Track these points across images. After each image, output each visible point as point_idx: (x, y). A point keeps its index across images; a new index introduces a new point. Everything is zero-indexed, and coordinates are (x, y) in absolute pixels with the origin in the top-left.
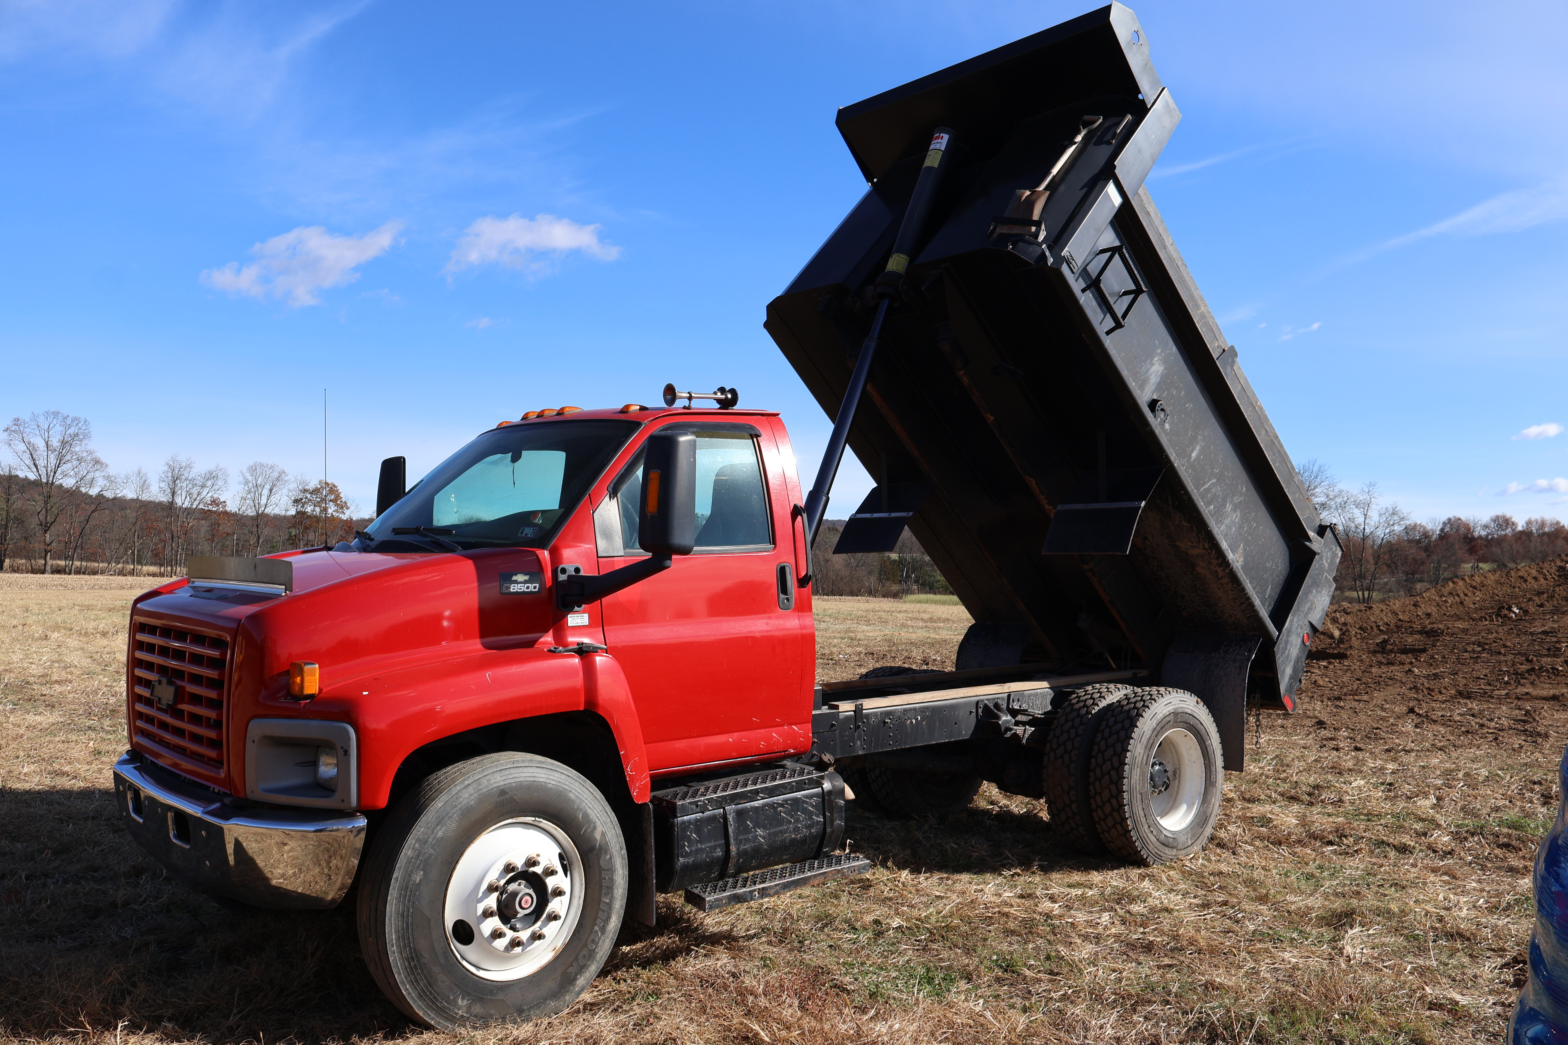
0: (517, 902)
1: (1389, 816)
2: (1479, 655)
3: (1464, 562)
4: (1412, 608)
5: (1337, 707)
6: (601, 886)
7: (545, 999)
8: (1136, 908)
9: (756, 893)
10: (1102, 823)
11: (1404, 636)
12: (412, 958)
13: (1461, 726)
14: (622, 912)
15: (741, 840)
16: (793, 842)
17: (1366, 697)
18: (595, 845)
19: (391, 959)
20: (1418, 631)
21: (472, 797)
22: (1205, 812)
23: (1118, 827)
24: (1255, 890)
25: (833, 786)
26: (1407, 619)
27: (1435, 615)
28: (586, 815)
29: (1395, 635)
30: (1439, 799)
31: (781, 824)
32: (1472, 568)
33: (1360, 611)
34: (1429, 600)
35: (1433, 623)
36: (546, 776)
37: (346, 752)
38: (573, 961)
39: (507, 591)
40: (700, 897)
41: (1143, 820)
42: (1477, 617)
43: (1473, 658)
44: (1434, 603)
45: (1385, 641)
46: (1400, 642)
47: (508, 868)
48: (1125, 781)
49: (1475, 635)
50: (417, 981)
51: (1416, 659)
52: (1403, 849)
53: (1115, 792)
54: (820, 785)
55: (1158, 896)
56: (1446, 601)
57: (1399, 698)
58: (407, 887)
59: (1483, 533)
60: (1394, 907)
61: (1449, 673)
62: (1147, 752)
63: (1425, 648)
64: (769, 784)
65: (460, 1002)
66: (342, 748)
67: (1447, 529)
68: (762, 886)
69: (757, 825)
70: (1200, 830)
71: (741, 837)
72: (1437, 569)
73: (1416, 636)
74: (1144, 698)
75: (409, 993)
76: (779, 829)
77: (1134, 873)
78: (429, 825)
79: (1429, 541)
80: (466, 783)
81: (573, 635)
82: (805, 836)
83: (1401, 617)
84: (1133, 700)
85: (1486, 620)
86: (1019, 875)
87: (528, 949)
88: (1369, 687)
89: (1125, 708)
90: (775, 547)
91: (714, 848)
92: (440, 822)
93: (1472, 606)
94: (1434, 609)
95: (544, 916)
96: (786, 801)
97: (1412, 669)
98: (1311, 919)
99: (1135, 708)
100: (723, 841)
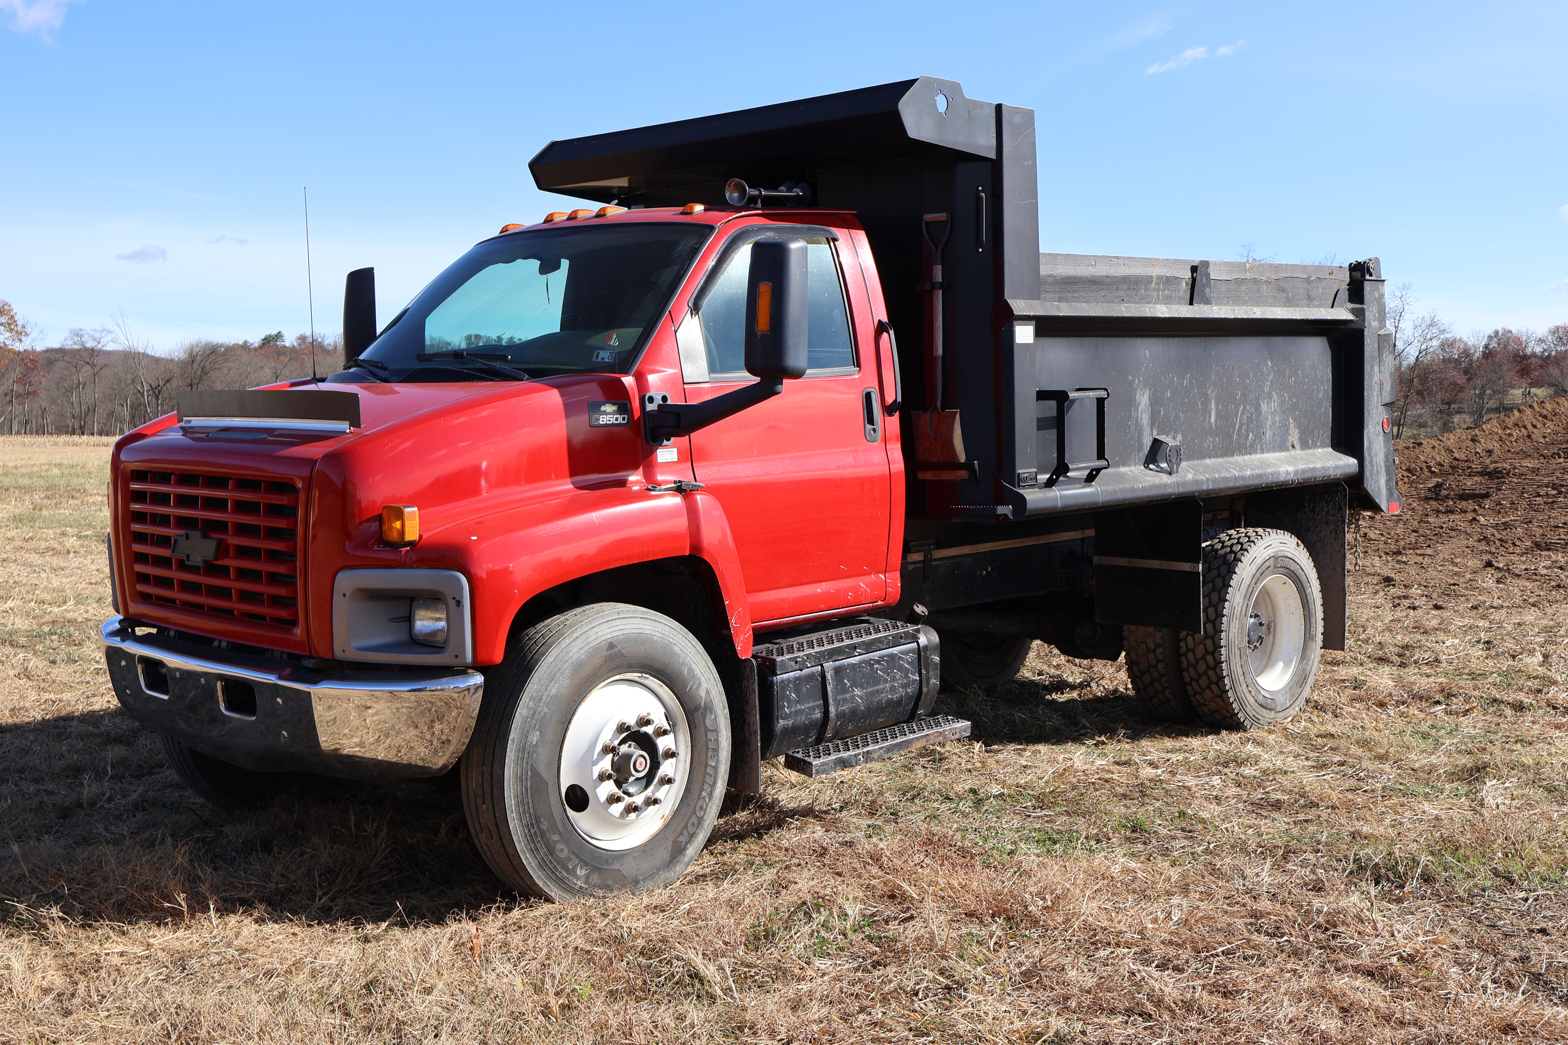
0: (632, 765)
1: (1495, 675)
2: (1555, 499)
3: (1513, 387)
4: (1470, 444)
5: (1398, 562)
6: (707, 748)
7: (659, 870)
8: (1247, 771)
9: (861, 757)
10: (1194, 683)
11: (1461, 478)
12: (532, 825)
13: (1550, 580)
14: (727, 776)
15: (839, 700)
16: (890, 702)
17: (1429, 551)
18: (700, 704)
19: (511, 826)
20: (1478, 472)
21: (582, 651)
22: (1304, 670)
23: (1214, 687)
24: (1370, 750)
25: (929, 640)
26: (1463, 457)
27: (1497, 452)
28: (691, 670)
29: (1451, 478)
30: (1546, 656)
31: (878, 684)
32: (1523, 394)
33: (1408, 448)
34: (1490, 434)
35: (1496, 462)
36: (650, 628)
37: (459, 603)
38: (683, 829)
39: (595, 424)
40: (805, 761)
41: (1241, 679)
42: (1549, 454)
43: (1548, 503)
44: (1496, 437)
45: (1439, 486)
46: (1458, 486)
47: (622, 728)
48: (1223, 635)
49: (1548, 475)
50: (537, 849)
51: (1480, 506)
52: (1519, 707)
53: (1210, 647)
54: (915, 639)
55: (1268, 760)
56: (1510, 435)
57: (1468, 551)
58: (524, 749)
59: (1538, 350)
60: (1528, 761)
61: (1521, 522)
62: (1246, 601)
63: (1488, 493)
64: (866, 638)
65: (578, 872)
66: (454, 598)
67: (1493, 344)
68: (865, 750)
69: (855, 684)
70: (1299, 690)
71: (839, 697)
72: (1481, 396)
73: (1476, 478)
74: (1241, 540)
75: (529, 863)
76: (876, 688)
77: (1235, 737)
78: (542, 682)
79: (1471, 360)
80: (575, 635)
81: (662, 473)
82: (901, 697)
83: (1456, 455)
84: (1229, 543)
85: (1560, 457)
86: (1103, 743)
87: (642, 815)
88: (1430, 539)
89: (1220, 552)
90: (860, 370)
91: (813, 709)
92: (552, 679)
93: (1542, 440)
94: (1496, 445)
95: (656, 780)
96: (882, 657)
97: (1478, 518)
98: (1439, 776)
99: (1231, 551)
100: (822, 702)
